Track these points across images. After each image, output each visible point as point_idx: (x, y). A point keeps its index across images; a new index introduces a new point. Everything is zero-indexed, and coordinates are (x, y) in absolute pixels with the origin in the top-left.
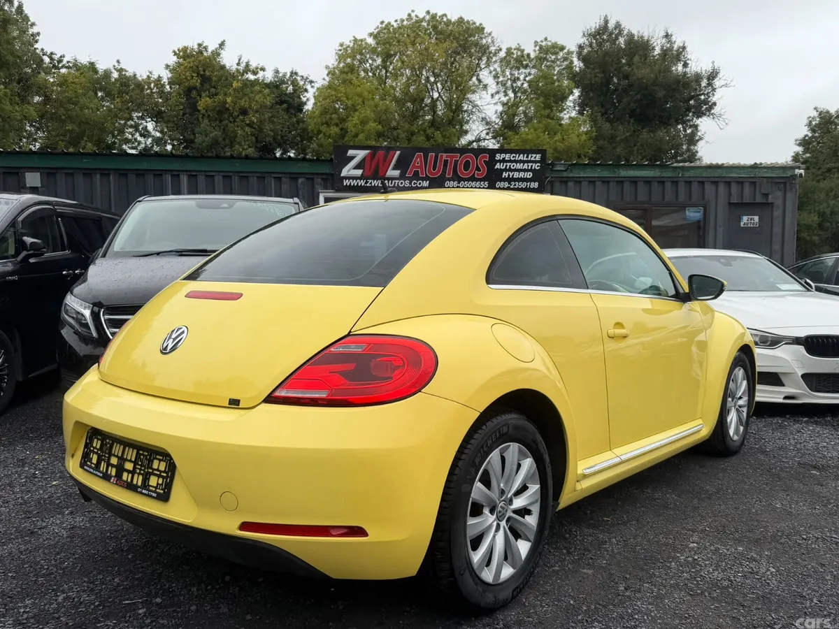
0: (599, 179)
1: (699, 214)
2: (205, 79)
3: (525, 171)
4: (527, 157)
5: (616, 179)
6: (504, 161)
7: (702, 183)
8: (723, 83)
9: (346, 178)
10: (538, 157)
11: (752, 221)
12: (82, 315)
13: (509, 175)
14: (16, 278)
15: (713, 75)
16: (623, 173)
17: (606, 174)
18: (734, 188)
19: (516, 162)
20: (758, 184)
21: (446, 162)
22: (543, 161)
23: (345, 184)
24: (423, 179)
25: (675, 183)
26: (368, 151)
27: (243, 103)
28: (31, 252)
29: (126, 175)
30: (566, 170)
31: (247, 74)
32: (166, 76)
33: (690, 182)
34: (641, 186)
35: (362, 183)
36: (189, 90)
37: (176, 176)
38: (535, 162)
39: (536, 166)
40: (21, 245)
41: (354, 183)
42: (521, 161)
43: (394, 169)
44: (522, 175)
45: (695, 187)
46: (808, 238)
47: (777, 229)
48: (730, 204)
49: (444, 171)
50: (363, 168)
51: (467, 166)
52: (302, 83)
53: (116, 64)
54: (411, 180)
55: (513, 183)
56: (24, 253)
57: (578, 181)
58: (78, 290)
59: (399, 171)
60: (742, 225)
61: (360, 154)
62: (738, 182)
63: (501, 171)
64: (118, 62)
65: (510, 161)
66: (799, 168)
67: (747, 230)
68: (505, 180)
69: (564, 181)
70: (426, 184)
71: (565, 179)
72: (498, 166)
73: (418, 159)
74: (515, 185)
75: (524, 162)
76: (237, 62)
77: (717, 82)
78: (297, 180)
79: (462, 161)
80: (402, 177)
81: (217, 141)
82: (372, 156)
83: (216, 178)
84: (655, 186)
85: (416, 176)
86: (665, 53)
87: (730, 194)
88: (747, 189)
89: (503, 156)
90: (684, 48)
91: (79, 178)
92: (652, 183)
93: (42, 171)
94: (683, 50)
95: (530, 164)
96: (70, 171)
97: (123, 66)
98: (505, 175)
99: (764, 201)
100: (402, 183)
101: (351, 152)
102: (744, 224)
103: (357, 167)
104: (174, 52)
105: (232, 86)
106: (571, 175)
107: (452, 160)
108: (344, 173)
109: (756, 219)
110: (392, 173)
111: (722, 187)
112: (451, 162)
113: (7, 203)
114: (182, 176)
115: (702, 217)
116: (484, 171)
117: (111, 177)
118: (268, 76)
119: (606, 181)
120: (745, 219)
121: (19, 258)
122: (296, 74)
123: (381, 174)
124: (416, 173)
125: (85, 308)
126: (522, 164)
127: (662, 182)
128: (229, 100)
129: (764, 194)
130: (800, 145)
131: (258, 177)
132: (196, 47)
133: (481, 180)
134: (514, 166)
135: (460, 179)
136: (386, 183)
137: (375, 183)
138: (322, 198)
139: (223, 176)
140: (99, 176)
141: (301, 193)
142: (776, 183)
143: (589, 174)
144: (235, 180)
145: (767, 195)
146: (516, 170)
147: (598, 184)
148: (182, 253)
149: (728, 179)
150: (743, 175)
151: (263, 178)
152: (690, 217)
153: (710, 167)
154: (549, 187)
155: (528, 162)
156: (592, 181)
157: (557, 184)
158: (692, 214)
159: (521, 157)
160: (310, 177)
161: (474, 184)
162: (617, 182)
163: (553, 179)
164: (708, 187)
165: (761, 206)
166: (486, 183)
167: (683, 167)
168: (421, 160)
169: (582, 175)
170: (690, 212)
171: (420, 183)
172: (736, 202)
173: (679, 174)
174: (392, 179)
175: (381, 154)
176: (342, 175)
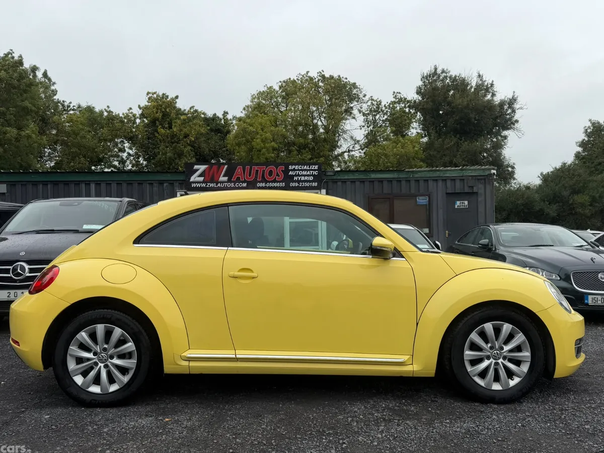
0: (358, 180)
1: (425, 201)
3: (308, 176)
4: (309, 167)
5: (369, 180)
6: (294, 170)
7: (426, 181)
8: (520, 106)
9: (193, 182)
10: (316, 167)
11: (463, 204)
13: (298, 179)
16: (373, 176)
17: (362, 176)
18: (449, 183)
19: (302, 170)
20: (465, 181)
21: (257, 171)
22: (319, 169)
23: (193, 186)
24: (243, 182)
25: (408, 181)
26: (206, 166)
29: (58, 184)
30: (334, 175)
32: (138, 112)
33: (418, 180)
34: (385, 183)
35: (204, 185)
37: (88, 184)
38: (315, 170)
39: (315, 173)
41: (198, 185)
42: (305, 170)
43: (224, 176)
44: (306, 178)
45: (422, 183)
46: (582, 212)
47: (481, 209)
48: (447, 193)
49: (256, 177)
50: (204, 176)
51: (271, 173)
53: (106, 107)
54: (235, 183)
57: (344, 182)
59: (227, 178)
60: (456, 207)
61: (202, 168)
62: (451, 180)
63: (293, 176)
65: (298, 170)
66: (494, 169)
67: (460, 210)
68: (295, 181)
69: (335, 182)
70: (245, 185)
71: (336, 180)
72: (291, 173)
73: (239, 170)
74: (302, 184)
75: (307, 170)
77: (516, 106)
78: (163, 186)
79: (267, 170)
80: (229, 181)
82: (209, 169)
83: (113, 185)
85: (238, 180)
87: (446, 188)
88: (458, 183)
89: (293, 167)
91: (30, 187)
92: (393, 182)
93: (7, 183)
94: (492, 86)
95: (311, 172)
96: (24, 183)
97: (110, 109)
98: (296, 178)
99: (471, 191)
100: (229, 185)
101: (196, 167)
102: (458, 206)
103: (200, 176)
106: (339, 178)
107: (261, 170)
108: (192, 179)
109: (466, 203)
110: (222, 179)
111: (440, 183)
114: (91, 185)
115: (428, 203)
116: (282, 176)
117: (49, 186)
119: (362, 181)
120: (458, 203)
123: (215, 180)
124: (238, 178)
126: (306, 172)
127: (399, 181)
128: (175, 130)
129: (470, 187)
130: (579, 146)
131: (138, 183)
133: (280, 182)
134: (301, 173)
135: (266, 182)
136: (219, 185)
137: (212, 185)
138: (178, 194)
139: (117, 183)
140: (41, 186)
141: (165, 192)
142: (478, 179)
143: (351, 177)
144: (124, 185)
145: (472, 187)
146: (302, 175)
147: (358, 183)
148: (38, 232)
149: (444, 178)
150: (454, 174)
151: (142, 184)
152: (420, 202)
153: (431, 171)
154: (326, 186)
155: (310, 170)
156: (353, 182)
157: (330, 184)
158: (421, 201)
159: (305, 167)
160: (172, 182)
161: (275, 185)
162: (370, 181)
163: (328, 180)
164: (431, 183)
165: (468, 194)
166: (283, 184)
167: (413, 171)
168: (241, 171)
169: (346, 177)
170: (419, 199)
171: (241, 184)
172: (450, 192)
173: (410, 176)
174: (222, 182)
175: (215, 167)
176: (191, 181)
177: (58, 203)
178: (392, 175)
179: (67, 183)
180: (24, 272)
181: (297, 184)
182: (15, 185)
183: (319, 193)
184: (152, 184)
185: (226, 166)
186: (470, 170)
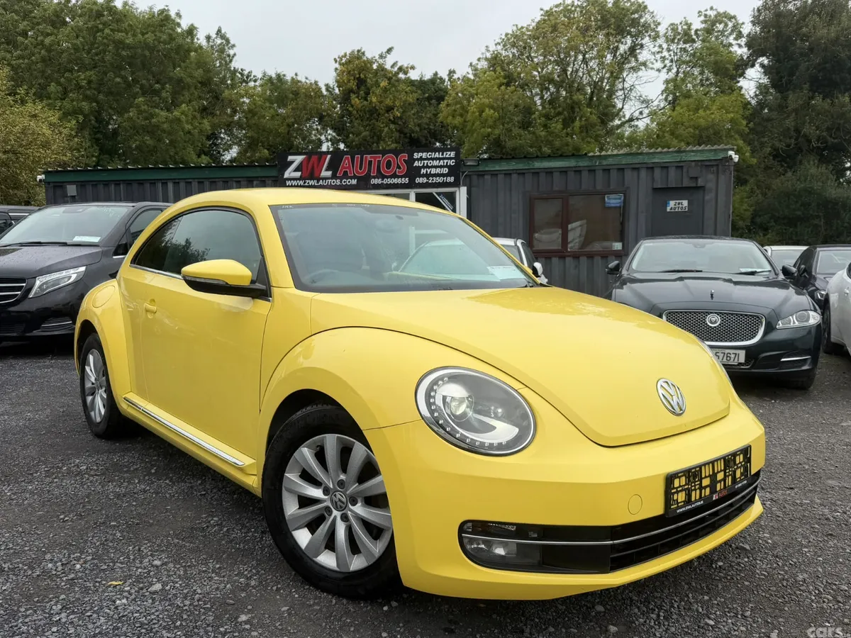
0: (515, 171)
1: (619, 201)
3: (441, 167)
4: (443, 155)
5: (533, 171)
6: (421, 159)
7: (621, 170)
9: (288, 179)
10: (452, 154)
11: (680, 206)
13: (427, 171)
16: (538, 164)
18: (657, 172)
19: (433, 159)
20: (685, 170)
21: (370, 162)
22: (457, 157)
23: (288, 183)
24: (352, 178)
25: (592, 171)
26: (304, 157)
29: (131, 184)
30: (478, 165)
31: (400, 73)
33: (609, 170)
34: (556, 175)
35: (302, 182)
37: (165, 184)
38: (451, 159)
39: (452, 163)
41: (295, 183)
42: (436, 159)
43: (327, 170)
45: (614, 174)
47: (709, 213)
48: (655, 190)
50: (301, 171)
51: (389, 165)
54: (341, 179)
55: (431, 178)
57: (494, 174)
59: (331, 172)
60: (668, 209)
61: (298, 159)
62: (663, 167)
63: (419, 168)
65: (427, 159)
67: (675, 214)
68: (423, 176)
69: (481, 175)
70: (354, 182)
71: (481, 173)
72: (416, 164)
73: (346, 161)
74: (433, 180)
75: (440, 159)
80: (334, 176)
82: (308, 160)
84: (571, 174)
85: (345, 175)
87: (653, 179)
88: (672, 172)
89: (420, 154)
91: (100, 188)
92: (568, 173)
93: (76, 183)
95: (445, 161)
98: (423, 171)
99: (694, 185)
100: (334, 182)
101: (290, 158)
102: (671, 209)
103: (296, 170)
104: (335, 59)
106: (487, 169)
107: (375, 161)
108: (286, 175)
109: (685, 203)
110: (325, 173)
111: (643, 173)
112: (375, 164)
114: (169, 184)
115: (622, 205)
116: (404, 168)
117: (122, 186)
119: (521, 173)
120: (672, 203)
123: (316, 175)
124: (346, 173)
126: (438, 161)
127: (578, 171)
129: (692, 178)
131: (223, 181)
132: (355, 53)
133: (401, 177)
134: (431, 163)
135: (383, 177)
136: (321, 183)
137: (312, 182)
140: (113, 186)
142: (706, 166)
143: (504, 167)
145: (696, 178)
146: (433, 167)
147: (515, 176)
149: (651, 166)
150: (667, 159)
151: (227, 182)
152: (609, 203)
153: (629, 154)
155: (444, 159)
156: (508, 174)
157: (475, 178)
158: (612, 201)
159: (437, 155)
160: (263, 179)
161: (396, 181)
162: (533, 173)
163: (469, 173)
164: (628, 174)
165: (689, 190)
166: (407, 179)
168: (349, 162)
169: (497, 168)
170: (609, 199)
171: (349, 182)
172: (659, 187)
173: (596, 163)
174: (326, 179)
175: (314, 158)
176: (285, 177)
178: (567, 163)
179: (141, 183)
181: (425, 180)
182: (84, 185)
183: (458, 191)
184: (240, 181)
185: (329, 156)
186: (693, 151)
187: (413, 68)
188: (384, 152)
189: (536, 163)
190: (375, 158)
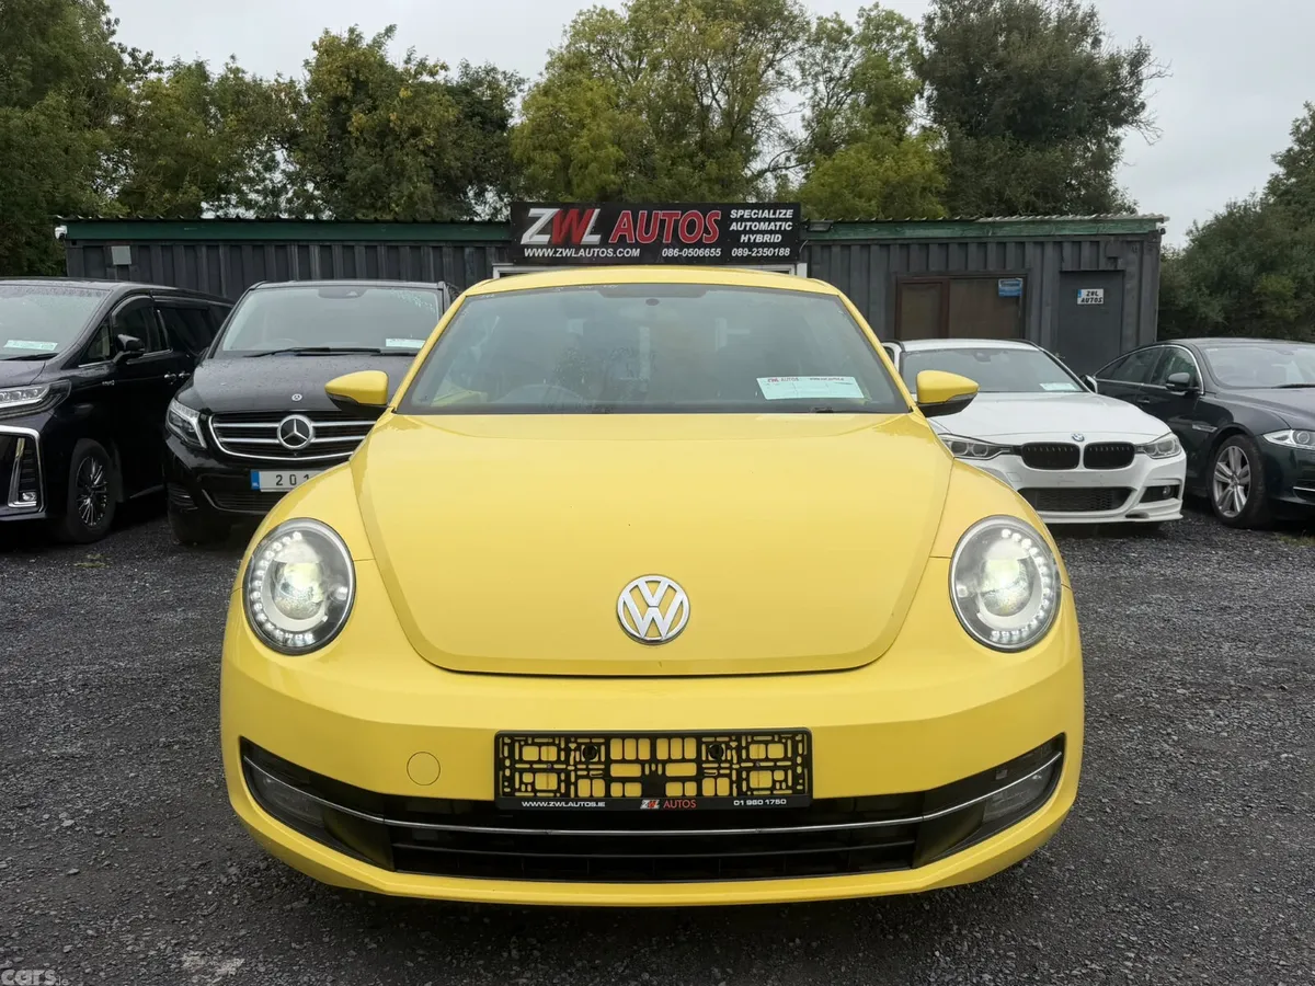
0: (876, 242)
1: (1017, 288)
2: (359, 85)
3: (771, 232)
4: (774, 214)
5: (900, 242)
6: (742, 219)
7: (1021, 244)
8: (1153, 70)
9: (528, 246)
10: (789, 214)
11: (1094, 296)
12: (189, 423)
13: (749, 239)
14: (112, 382)
15: (1138, 59)
16: (909, 233)
17: (885, 234)
18: (1068, 249)
19: (759, 220)
20: (1102, 245)
21: (662, 222)
22: (795, 219)
23: (526, 255)
24: (632, 246)
25: (983, 245)
26: (556, 210)
27: (414, 120)
28: (128, 352)
29: (240, 247)
30: (827, 231)
31: (422, 74)
32: (302, 78)
33: (1005, 243)
34: (934, 249)
35: (550, 253)
36: (337, 100)
37: (304, 247)
38: (786, 220)
39: (787, 226)
40: (116, 345)
41: (539, 253)
42: (765, 220)
43: (592, 233)
44: (767, 238)
45: (1011, 250)
46: (1277, 313)
47: (1130, 307)
48: (1061, 272)
49: (661, 235)
50: (551, 233)
51: (691, 226)
52: (504, 84)
53: (230, 61)
54: (615, 247)
55: (755, 249)
56: (121, 354)
57: (846, 246)
58: (184, 394)
59: (599, 236)
60: (1079, 301)
61: (547, 214)
62: (1073, 242)
63: (739, 233)
64: (233, 57)
65: (751, 220)
67: (1089, 309)
68: (744, 245)
69: (827, 246)
70: (636, 253)
71: (829, 243)
72: (734, 227)
73: (625, 218)
74: (758, 252)
75: (770, 220)
76: (405, 57)
77: (1145, 71)
78: (463, 252)
79: (684, 220)
80: (604, 243)
81: (377, 177)
82: (562, 216)
83: (356, 250)
84: (954, 248)
85: (622, 242)
86: (1063, 25)
87: (1062, 259)
88: (1086, 250)
89: (741, 212)
90: (1092, 15)
91: (180, 251)
92: (950, 246)
93: (132, 243)
94: (1092, 20)
95: (778, 224)
96: (168, 244)
97: (239, 64)
98: (744, 238)
99: (1112, 268)
100: (603, 252)
101: (533, 212)
102: (1083, 300)
103: (542, 232)
104: (314, 44)
105: (398, 95)
106: (836, 237)
107: (670, 220)
108: (525, 239)
109: (1100, 293)
110: (588, 238)
111: (1050, 251)
112: (669, 223)
113: (98, 295)
114: (312, 248)
115: (1021, 293)
116: (715, 232)
118: (454, 76)
119: (885, 245)
120: (1084, 293)
121: (115, 360)
122: (494, 69)
123: (574, 240)
124: (622, 238)
125: (192, 416)
126: (767, 223)
127: (963, 244)
128: (393, 117)
129: (1110, 258)
130: (1280, 163)
131: (411, 247)
132: (346, 35)
133: (710, 246)
134: (756, 226)
135: (682, 246)
136: (582, 253)
137: (567, 252)
138: (496, 273)
139: (366, 247)
141: (468, 267)
142: (1128, 242)
143: (861, 235)
144: (382, 251)
145: (1115, 259)
146: (758, 232)
147: (874, 248)
148: (300, 353)
149: (1059, 239)
150: (1081, 231)
151: (419, 248)
152: (1003, 291)
153: (1033, 222)
154: (806, 254)
155: (776, 220)
156: (866, 245)
157: (817, 250)
158: (1007, 288)
159: (766, 214)
160: (481, 245)
161: (706, 252)
162: (901, 245)
163: (811, 243)
164: (1030, 250)
165: (1107, 275)
166: (718, 251)
167: (994, 222)
168: (628, 220)
169: (852, 236)
170: (1004, 285)
171: (628, 252)
172: (1070, 270)
173: (988, 232)
174: (590, 246)
175: (573, 213)
176: (522, 243)
177: (315, 291)
178: (949, 231)
179: (259, 245)
180: (307, 435)
181: (746, 252)
182: (148, 247)
183: (793, 271)
184: (441, 248)
185: (597, 211)
186: (1113, 221)
187: (444, 67)
188: (685, 208)
189: (907, 231)
190: (670, 216)
